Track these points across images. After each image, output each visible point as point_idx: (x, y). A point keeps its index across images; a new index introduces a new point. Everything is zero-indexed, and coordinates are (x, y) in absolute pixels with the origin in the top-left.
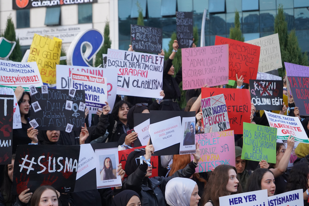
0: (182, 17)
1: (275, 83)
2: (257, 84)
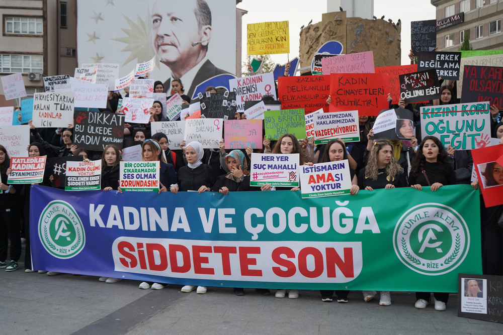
0: (419, 25)
1: (427, 73)
2: (407, 78)
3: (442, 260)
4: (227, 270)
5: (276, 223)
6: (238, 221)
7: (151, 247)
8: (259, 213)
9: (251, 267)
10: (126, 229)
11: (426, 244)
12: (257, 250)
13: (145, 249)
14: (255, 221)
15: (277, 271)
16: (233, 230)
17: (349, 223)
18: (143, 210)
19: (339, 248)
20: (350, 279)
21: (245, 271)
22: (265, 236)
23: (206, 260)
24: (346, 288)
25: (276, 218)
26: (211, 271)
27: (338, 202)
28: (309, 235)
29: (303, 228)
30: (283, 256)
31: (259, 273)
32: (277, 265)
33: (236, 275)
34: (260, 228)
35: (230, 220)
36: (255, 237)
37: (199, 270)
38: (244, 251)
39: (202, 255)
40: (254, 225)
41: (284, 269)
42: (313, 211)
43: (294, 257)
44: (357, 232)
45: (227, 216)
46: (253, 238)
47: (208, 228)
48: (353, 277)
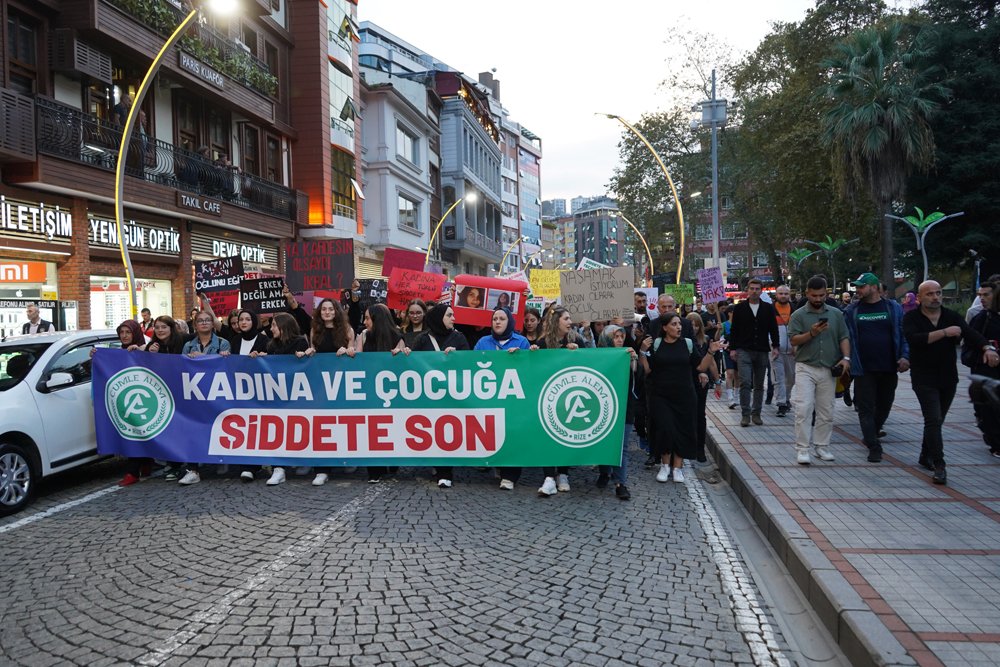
3: (589, 431)
4: (352, 446)
5: (411, 388)
6: (368, 386)
7: (266, 420)
8: (392, 377)
9: (381, 440)
10: (238, 398)
11: (573, 413)
12: (389, 419)
13: (258, 423)
14: (388, 385)
15: (411, 443)
16: (362, 397)
17: (492, 387)
18: (258, 376)
19: (480, 415)
20: (491, 453)
21: (374, 445)
22: (399, 402)
23: (328, 433)
24: (487, 464)
25: (410, 382)
26: (333, 447)
27: (480, 364)
28: (447, 401)
29: (441, 393)
30: (418, 426)
31: (389, 446)
32: (411, 436)
33: (363, 451)
34: (393, 393)
35: (358, 385)
36: (387, 404)
37: (318, 446)
38: (374, 420)
39: (324, 427)
40: (386, 390)
41: (419, 440)
42: (452, 374)
43: (430, 426)
44: (499, 397)
45: (355, 380)
46: (385, 405)
47: (332, 394)
48: (494, 449)
